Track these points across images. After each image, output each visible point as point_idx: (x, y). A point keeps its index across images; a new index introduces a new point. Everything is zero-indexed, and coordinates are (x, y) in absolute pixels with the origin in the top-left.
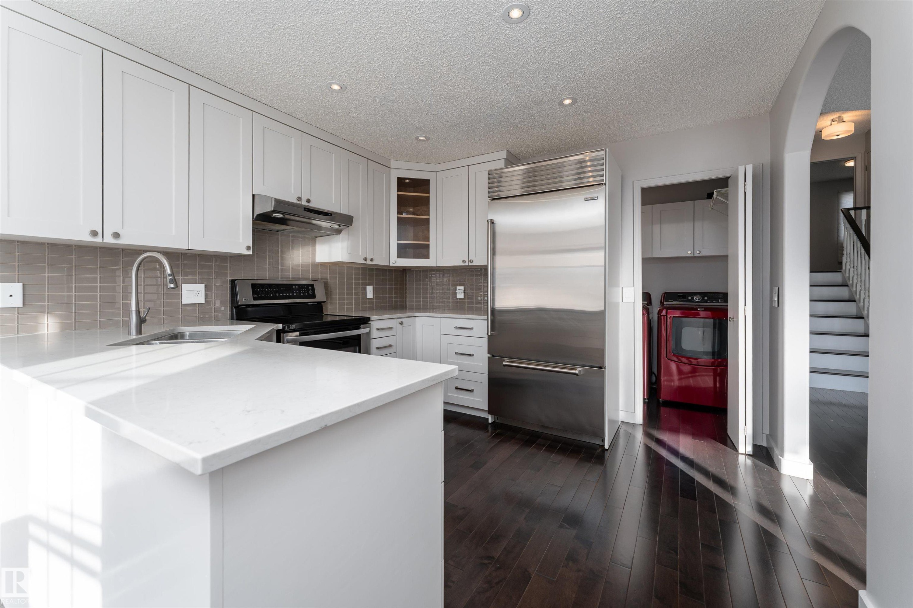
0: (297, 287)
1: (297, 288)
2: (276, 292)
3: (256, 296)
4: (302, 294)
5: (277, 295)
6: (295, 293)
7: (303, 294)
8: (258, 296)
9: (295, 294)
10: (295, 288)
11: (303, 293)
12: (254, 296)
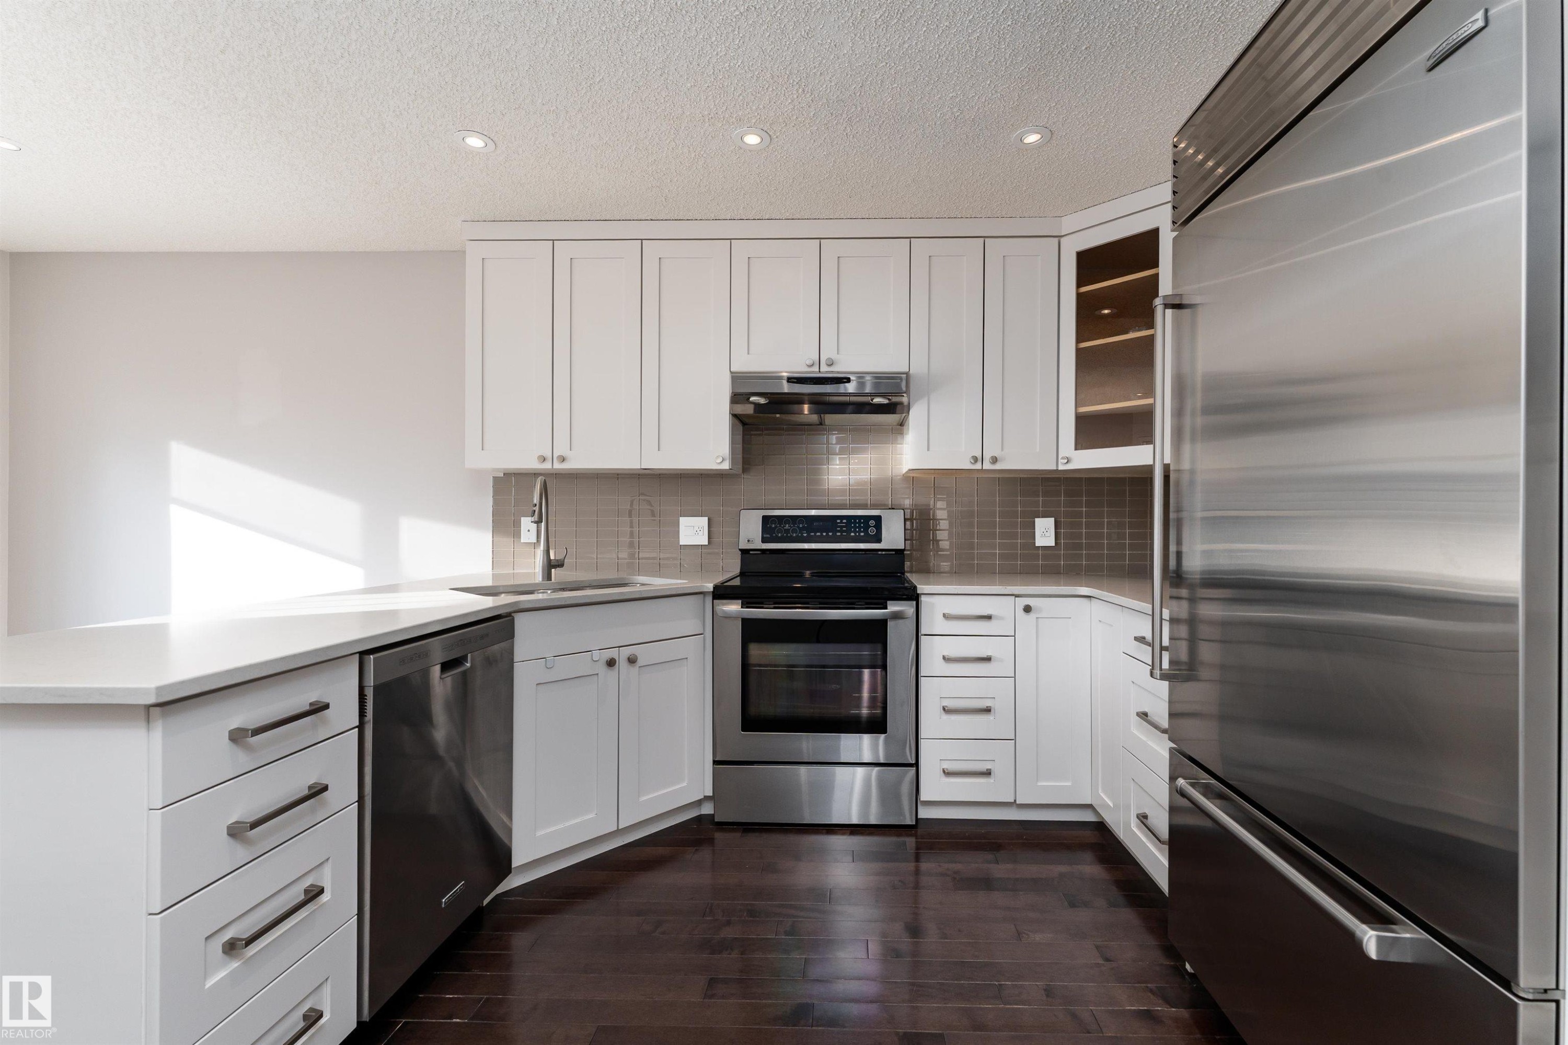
0: (845, 521)
1: (844, 523)
2: (801, 530)
3: (768, 536)
4: (852, 534)
5: (805, 535)
6: (839, 531)
7: (855, 534)
8: (771, 535)
9: (839, 534)
10: (841, 522)
11: (855, 532)
12: (765, 536)
